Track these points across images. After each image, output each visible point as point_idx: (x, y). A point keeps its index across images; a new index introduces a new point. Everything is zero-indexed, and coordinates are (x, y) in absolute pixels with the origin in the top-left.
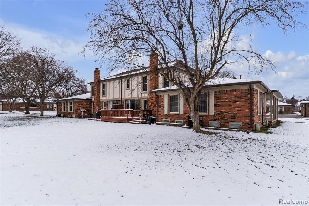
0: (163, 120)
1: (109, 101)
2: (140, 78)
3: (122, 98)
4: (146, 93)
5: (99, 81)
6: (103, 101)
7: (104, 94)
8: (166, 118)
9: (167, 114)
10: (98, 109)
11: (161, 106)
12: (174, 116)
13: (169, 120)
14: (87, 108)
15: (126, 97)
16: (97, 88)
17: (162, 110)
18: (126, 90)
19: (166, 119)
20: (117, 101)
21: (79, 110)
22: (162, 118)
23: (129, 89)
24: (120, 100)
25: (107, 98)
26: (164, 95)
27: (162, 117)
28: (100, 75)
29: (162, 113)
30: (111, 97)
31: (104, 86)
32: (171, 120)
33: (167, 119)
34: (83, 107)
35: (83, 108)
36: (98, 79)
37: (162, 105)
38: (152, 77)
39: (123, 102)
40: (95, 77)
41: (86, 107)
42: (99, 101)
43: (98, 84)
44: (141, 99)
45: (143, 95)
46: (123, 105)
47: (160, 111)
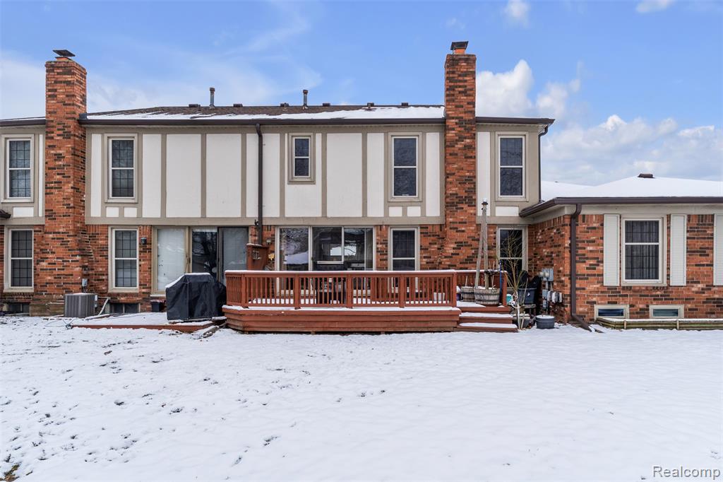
0: (597, 308)
1: (158, 228)
2: (378, 143)
3: (265, 215)
4: (412, 203)
5: (85, 125)
6: (113, 226)
7: (123, 187)
8: (613, 299)
9: (615, 288)
10: (84, 267)
11: (584, 259)
12: (646, 293)
13: (626, 308)
15: (287, 215)
16: (69, 156)
17: (590, 272)
18: (291, 182)
19: (609, 303)
20: (219, 228)
22: (595, 303)
23: (313, 182)
24: (247, 228)
25: (151, 211)
26: (601, 219)
27: (594, 299)
28: (84, 90)
29: (593, 283)
31: (122, 153)
32: (632, 306)
33: (615, 303)
36: (79, 111)
37: (591, 251)
38: (460, 145)
39: (267, 234)
40: (49, 97)
42: (83, 223)
43: (77, 137)
44: (381, 226)
45: (396, 212)
46: (271, 249)
47: (580, 275)
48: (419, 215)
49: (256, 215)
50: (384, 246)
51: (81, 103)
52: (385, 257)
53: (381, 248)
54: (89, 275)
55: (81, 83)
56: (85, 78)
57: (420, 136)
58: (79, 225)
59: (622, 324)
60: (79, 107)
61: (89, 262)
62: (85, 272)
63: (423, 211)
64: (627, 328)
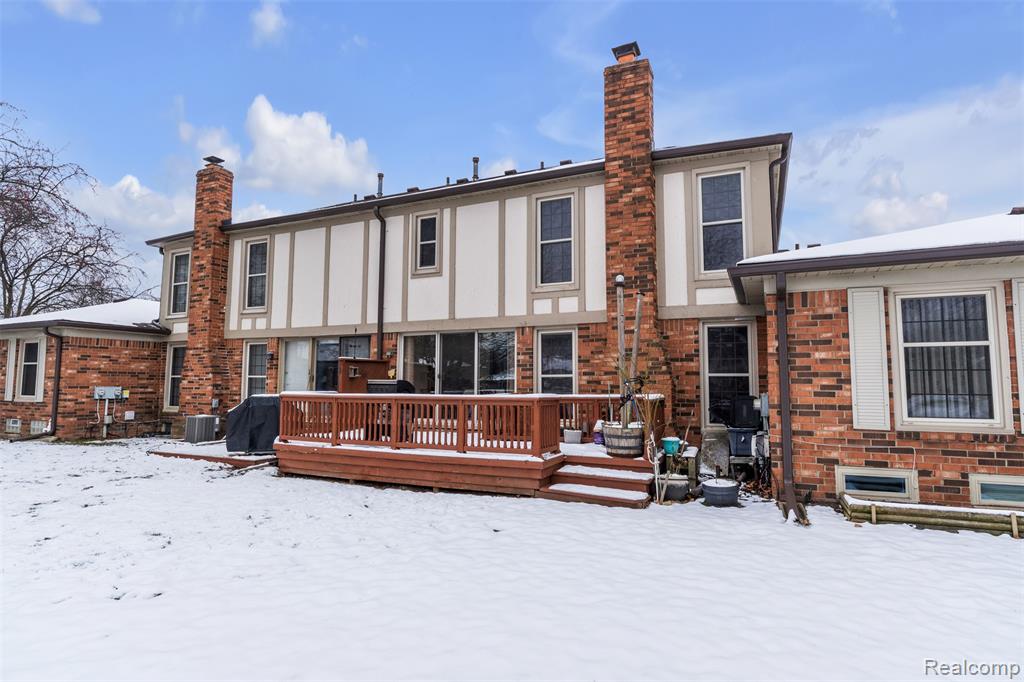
0: (841, 472)
1: (286, 341)
2: (520, 212)
3: (387, 319)
4: (565, 293)
5: (227, 230)
6: (248, 340)
7: (256, 296)
8: (878, 457)
9: (882, 434)
10: (215, 386)
11: (808, 376)
12: (959, 447)
13: (911, 477)
14: (134, 381)
15: (410, 318)
16: (209, 266)
17: (822, 401)
18: (415, 276)
19: (868, 464)
20: (341, 338)
21: (85, 392)
22: (836, 462)
23: (439, 273)
24: (368, 337)
25: (278, 322)
27: (834, 455)
28: (230, 195)
29: (830, 423)
30: (307, 319)
31: (259, 257)
32: (922, 473)
33: (884, 465)
34: (113, 373)
35: (110, 377)
36: (221, 218)
37: (823, 361)
38: (626, 199)
39: (388, 344)
40: (198, 206)
41: (133, 374)
42: (221, 336)
43: (218, 244)
44: (523, 328)
45: (543, 307)
46: (392, 364)
47: (802, 406)
48: (576, 310)
49: (376, 321)
50: (527, 357)
51: (225, 208)
52: (528, 373)
53: (523, 361)
54: (222, 395)
55: (226, 188)
56: (231, 182)
57: (576, 194)
58: (215, 340)
59: (867, 511)
60: (222, 213)
61: (222, 380)
62: (217, 392)
63: (582, 303)
64: (879, 521)
